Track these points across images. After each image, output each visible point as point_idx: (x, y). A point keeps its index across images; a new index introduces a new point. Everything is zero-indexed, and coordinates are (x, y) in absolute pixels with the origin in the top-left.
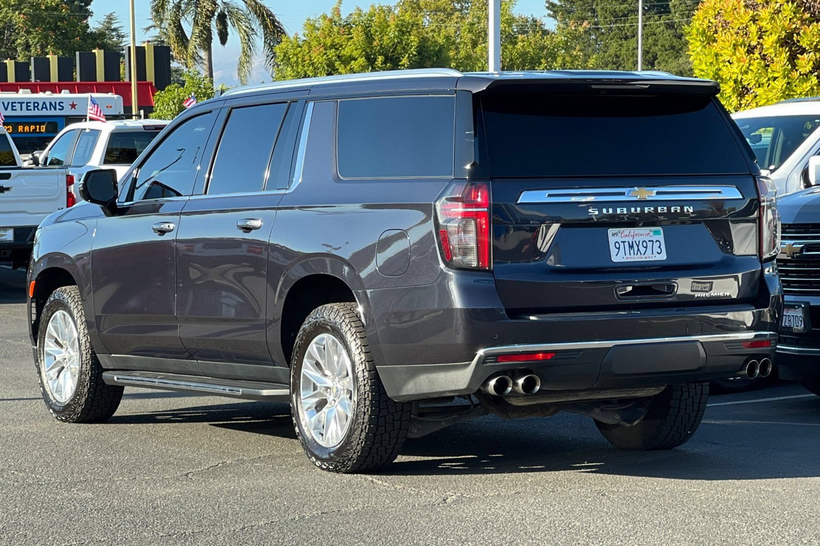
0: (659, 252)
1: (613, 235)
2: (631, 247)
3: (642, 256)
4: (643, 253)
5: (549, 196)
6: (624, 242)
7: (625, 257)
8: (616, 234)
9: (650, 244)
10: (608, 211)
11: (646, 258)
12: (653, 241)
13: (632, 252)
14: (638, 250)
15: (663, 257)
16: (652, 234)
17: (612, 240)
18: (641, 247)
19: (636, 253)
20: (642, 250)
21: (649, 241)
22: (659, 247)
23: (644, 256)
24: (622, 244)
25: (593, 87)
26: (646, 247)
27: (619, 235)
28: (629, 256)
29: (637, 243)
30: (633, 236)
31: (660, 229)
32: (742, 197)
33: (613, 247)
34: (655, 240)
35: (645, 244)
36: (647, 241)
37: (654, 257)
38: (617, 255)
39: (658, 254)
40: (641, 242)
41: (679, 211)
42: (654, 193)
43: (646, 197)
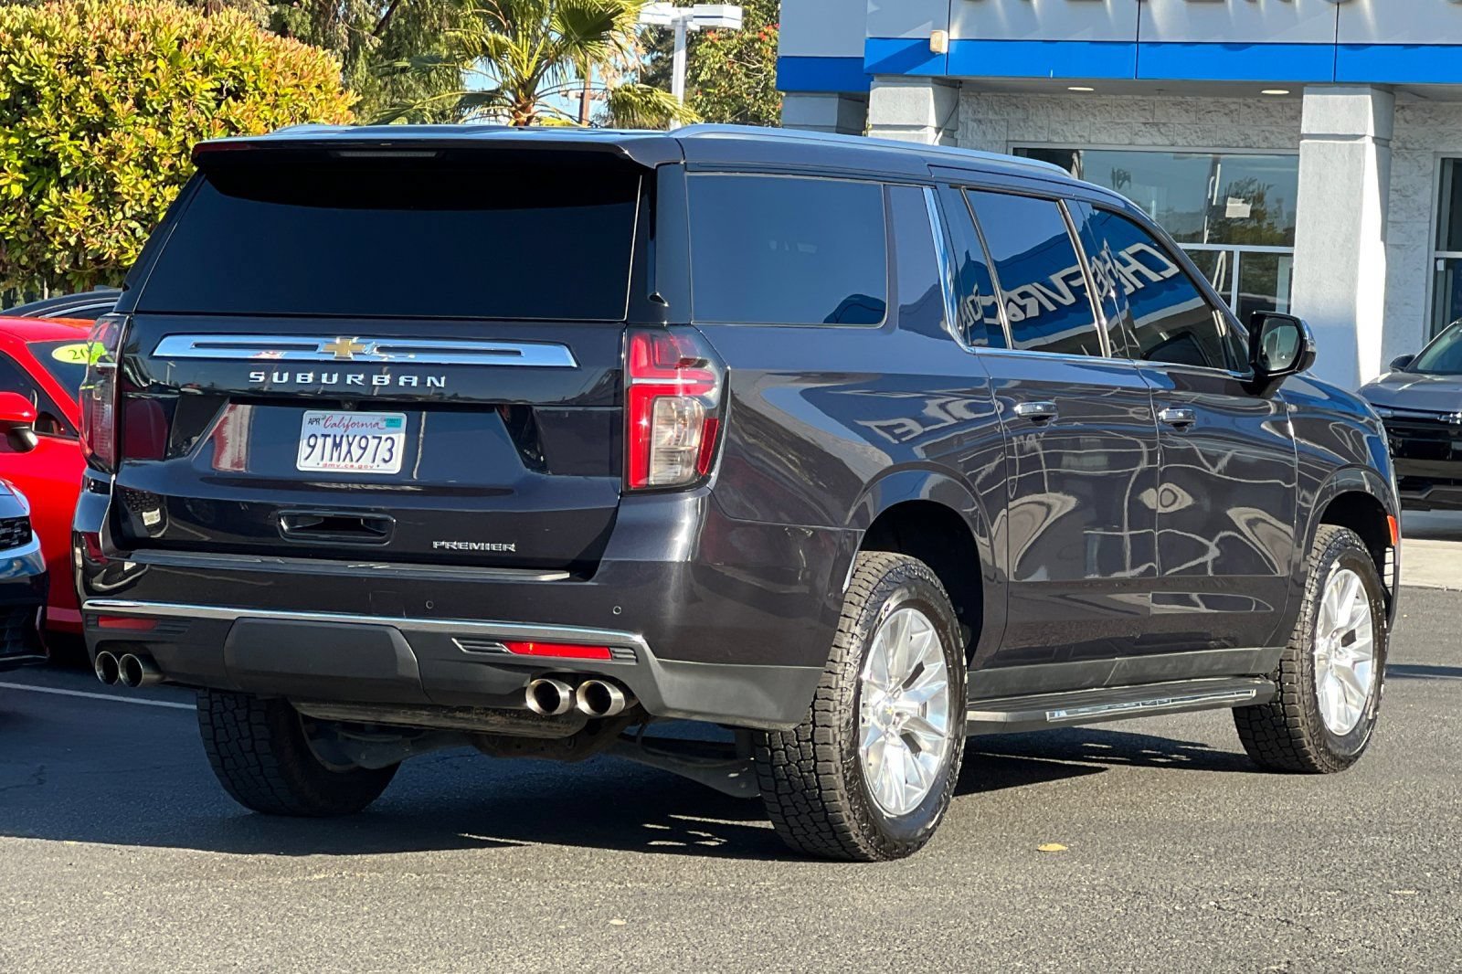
0: (387, 459)
1: (311, 422)
2: (337, 445)
3: (354, 463)
4: (355, 459)
5: (198, 345)
6: (325, 436)
7: (321, 464)
8: (317, 420)
9: (373, 443)
10: (281, 378)
11: (360, 467)
12: (380, 438)
13: (336, 455)
14: (349, 452)
15: (395, 467)
16: (383, 424)
17: (307, 429)
18: (354, 448)
19: (342, 458)
20: (356, 452)
21: (374, 437)
22: (390, 450)
23: (356, 465)
24: (320, 441)
26: (365, 449)
27: (322, 422)
28: (329, 463)
29: (351, 439)
30: (348, 426)
31: (402, 417)
32: (575, 365)
33: (305, 442)
34: (384, 437)
35: (363, 443)
36: (369, 437)
37: (375, 467)
38: (307, 458)
39: (385, 461)
40: (357, 438)
41: (414, 383)
42: (369, 350)
43: (351, 356)
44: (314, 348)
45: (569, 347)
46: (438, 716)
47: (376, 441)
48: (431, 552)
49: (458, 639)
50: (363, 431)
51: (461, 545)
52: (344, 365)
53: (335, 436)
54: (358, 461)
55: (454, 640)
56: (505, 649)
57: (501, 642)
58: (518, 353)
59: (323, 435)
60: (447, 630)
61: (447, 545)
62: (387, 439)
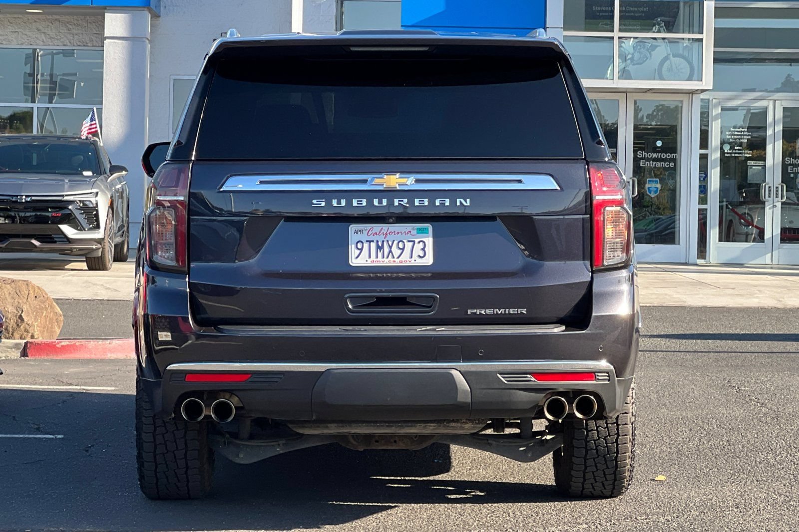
0: (422, 255)
1: (356, 232)
2: (380, 248)
3: (395, 259)
4: (396, 256)
5: (262, 182)
6: (370, 242)
7: (369, 261)
8: (361, 231)
9: (409, 245)
10: (339, 203)
11: (401, 262)
12: (414, 242)
13: (380, 254)
14: (390, 252)
15: (429, 260)
16: (415, 232)
17: (353, 237)
18: (394, 249)
19: (385, 256)
20: (396, 252)
21: (409, 241)
22: (423, 249)
23: (398, 261)
24: (366, 245)
25: (353, 49)
26: (403, 249)
27: (365, 232)
28: (375, 260)
29: (390, 243)
30: (386, 234)
31: (429, 226)
32: (558, 188)
33: (353, 246)
34: (417, 241)
35: (401, 245)
36: (405, 241)
37: (413, 261)
38: (357, 258)
39: (419, 256)
40: (396, 242)
41: (447, 204)
42: (409, 182)
43: (397, 186)
44: (365, 181)
45: (552, 176)
46: (440, 426)
47: (411, 244)
48: (466, 317)
49: (501, 374)
50: (399, 237)
51: (488, 311)
52: (391, 193)
53: (377, 242)
54: (398, 257)
55: (499, 375)
56: (533, 379)
57: (530, 374)
58: (520, 181)
59: (367, 241)
60: (493, 369)
61: (478, 312)
62: (419, 242)
